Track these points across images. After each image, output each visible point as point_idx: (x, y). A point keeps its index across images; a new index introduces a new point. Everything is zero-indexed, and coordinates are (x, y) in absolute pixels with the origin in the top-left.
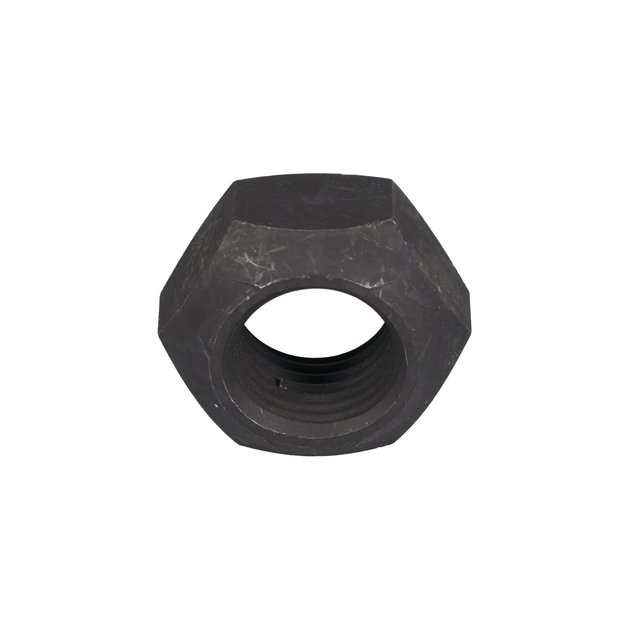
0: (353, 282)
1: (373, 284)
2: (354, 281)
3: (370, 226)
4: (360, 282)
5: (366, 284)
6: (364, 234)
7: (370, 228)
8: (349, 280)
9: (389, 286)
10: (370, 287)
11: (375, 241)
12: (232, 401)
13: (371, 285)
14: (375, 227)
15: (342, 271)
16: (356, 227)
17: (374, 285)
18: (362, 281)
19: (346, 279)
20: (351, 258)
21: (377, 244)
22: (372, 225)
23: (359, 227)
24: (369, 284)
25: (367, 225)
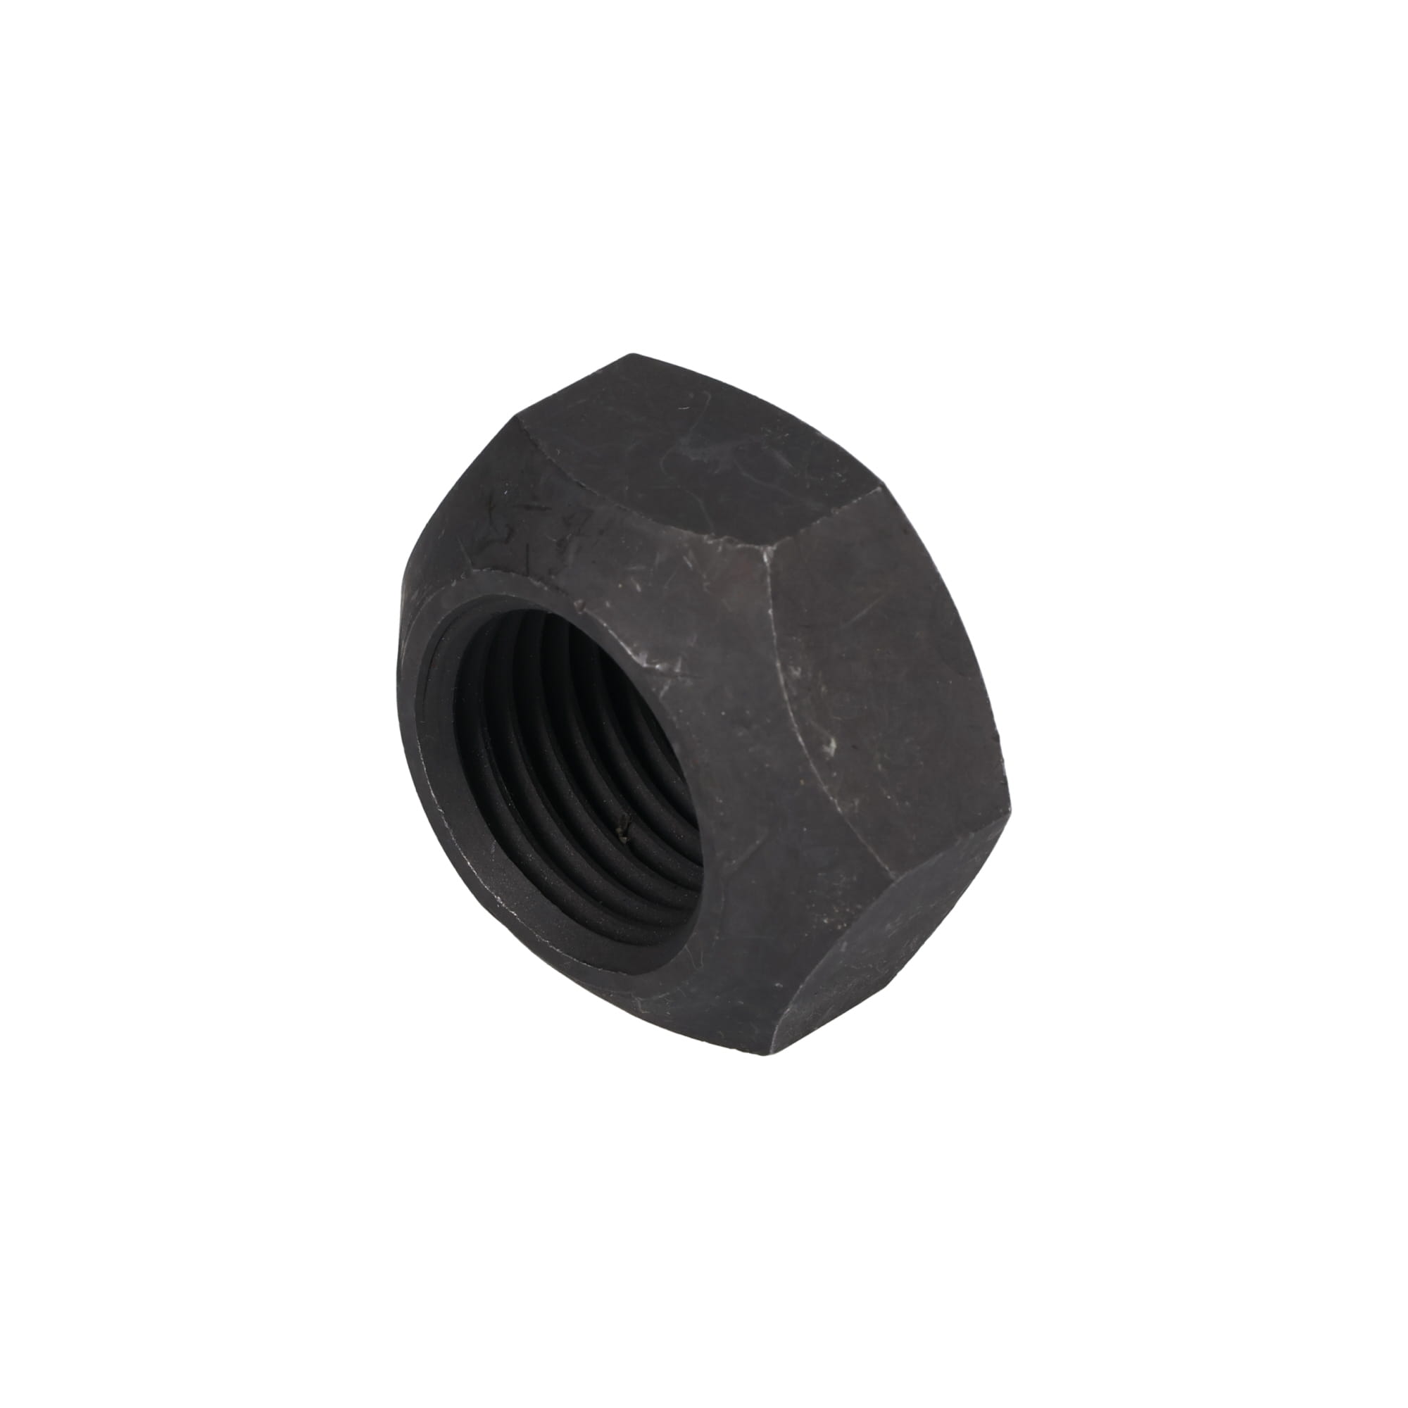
0: (616, 637)
1: (654, 661)
2: (619, 636)
3: (711, 542)
4: (629, 644)
5: (640, 654)
6: (691, 554)
7: (710, 545)
8: (612, 630)
9: (689, 682)
10: (645, 665)
11: (705, 576)
12: (433, 795)
13: (648, 662)
14: (720, 548)
15: (608, 604)
16: (682, 531)
17: (656, 664)
18: (635, 645)
19: (605, 625)
20: (638, 588)
21: (706, 584)
22: (716, 540)
23: (688, 534)
24: (646, 656)
25: (705, 537)
